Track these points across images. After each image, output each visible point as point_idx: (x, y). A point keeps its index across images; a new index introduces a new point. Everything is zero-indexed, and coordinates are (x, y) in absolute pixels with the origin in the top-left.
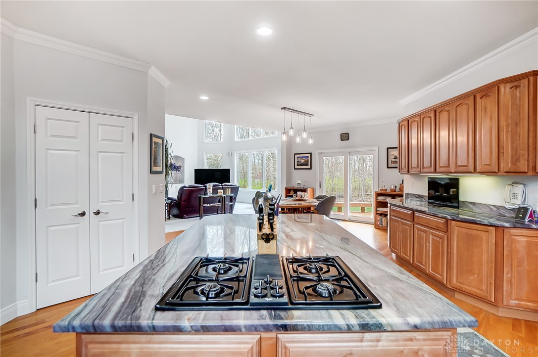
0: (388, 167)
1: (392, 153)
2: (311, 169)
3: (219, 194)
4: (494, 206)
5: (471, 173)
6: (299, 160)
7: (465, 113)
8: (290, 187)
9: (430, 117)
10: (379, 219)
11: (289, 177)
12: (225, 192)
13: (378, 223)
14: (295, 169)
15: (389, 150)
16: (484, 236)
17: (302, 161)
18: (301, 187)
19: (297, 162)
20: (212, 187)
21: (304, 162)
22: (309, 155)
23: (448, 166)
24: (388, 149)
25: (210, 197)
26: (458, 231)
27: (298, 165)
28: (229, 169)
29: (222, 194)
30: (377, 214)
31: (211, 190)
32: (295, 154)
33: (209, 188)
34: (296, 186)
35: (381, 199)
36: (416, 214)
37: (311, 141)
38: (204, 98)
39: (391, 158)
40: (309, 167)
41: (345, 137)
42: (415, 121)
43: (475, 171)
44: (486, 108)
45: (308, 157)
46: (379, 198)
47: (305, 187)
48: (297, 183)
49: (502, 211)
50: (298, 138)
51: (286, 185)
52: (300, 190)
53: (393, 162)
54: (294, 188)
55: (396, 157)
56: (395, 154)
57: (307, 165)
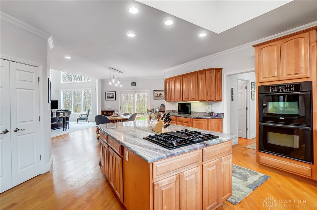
0: (154, 99)
1: (156, 92)
2: (115, 100)
3: (60, 116)
4: (203, 112)
5: (197, 101)
6: (108, 95)
7: (194, 79)
8: (104, 110)
9: (180, 79)
11: (103, 105)
12: (64, 115)
16: (203, 122)
17: (110, 96)
18: (111, 110)
19: (107, 96)
20: (56, 112)
21: (111, 97)
23: (188, 98)
24: (154, 90)
25: (55, 118)
26: (195, 122)
27: (108, 98)
28: (58, 101)
29: (63, 116)
31: (55, 114)
32: (106, 92)
33: (54, 113)
34: (107, 109)
36: (178, 117)
37: (121, 86)
38: (68, 58)
39: (156, 95)
40: (114, 99)
41: (134, 84)
42: (173, 80)
43: (198, 100)
44: (201, 78)
45: (114, 94)
47: (113, 110)
48: (108, 107)
49: (205, 114)
50: (116, 84)
51: (101, 109)
52: (110, 112)
53: (156, 97)
54: (106, 111)
55: (157, 95)
56: (157, 93)
57: (113, 98)
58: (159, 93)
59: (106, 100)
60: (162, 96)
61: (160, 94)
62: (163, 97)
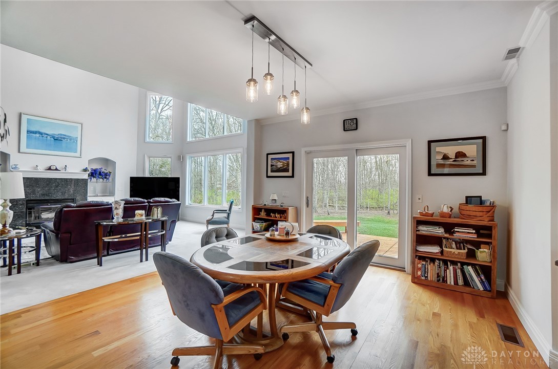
0: (430, 174)
1: (438, 149)
2: (293, 176)
6: (274, 162)
8: (259, 206)
10: (420, 266)
11: (258, 190)
13: (419, 273)
14: (268, 177)
15: (432, 144)
17: (280, 165)
18: (278, 206)
19: (272, 166)
21: (282, 166)
22: (290, 156)
24: (430, 142)
27: (272, 171)
28: (179, 178)
29: (144, 217)
30: (416, 256)
31: (121, 211)
32: (268, 154)
34: (269, 204)
35: (424, 230)
37: (305, 118)
39: (437, 159)
40: (290, 174)
41: (351, 125)
45: (288, 158)
46: (420, 228)
47: (285, 206)
48: (271, 198)
50: (283, 103)
51: (254, 202)
52: (275, 211)
53: (439, 166)
54: (265, 207)
55: (445, 157)
56: (446, 152)
57: (287, 170)
58: (451, 150)
59: (267, 177)
60: (469, 162)
61: (460, 155)
62: (474, 166)
